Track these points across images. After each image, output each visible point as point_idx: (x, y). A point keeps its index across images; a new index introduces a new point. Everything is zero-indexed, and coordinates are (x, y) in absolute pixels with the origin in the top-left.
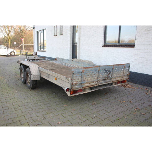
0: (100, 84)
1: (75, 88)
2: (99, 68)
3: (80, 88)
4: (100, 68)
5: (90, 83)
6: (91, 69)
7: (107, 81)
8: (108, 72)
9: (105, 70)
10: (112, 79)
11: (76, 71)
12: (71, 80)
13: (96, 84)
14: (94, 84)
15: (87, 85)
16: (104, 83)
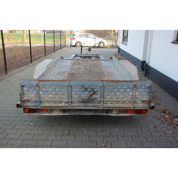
0: (75, 107)
1: (28, 105)
2: (68, 83)
3: (37, 107)
4: (71, 83)
5: (55, 102)
6: (52, 82)
7: (90, 104)
8: (90, 91)
9: (82, 87)
10: (102, 104)
11: (25, 84)
12: (20, 95)
13: (65, 106)
14: (63, 106)
15: (49, 105)
16: (83, 107)
